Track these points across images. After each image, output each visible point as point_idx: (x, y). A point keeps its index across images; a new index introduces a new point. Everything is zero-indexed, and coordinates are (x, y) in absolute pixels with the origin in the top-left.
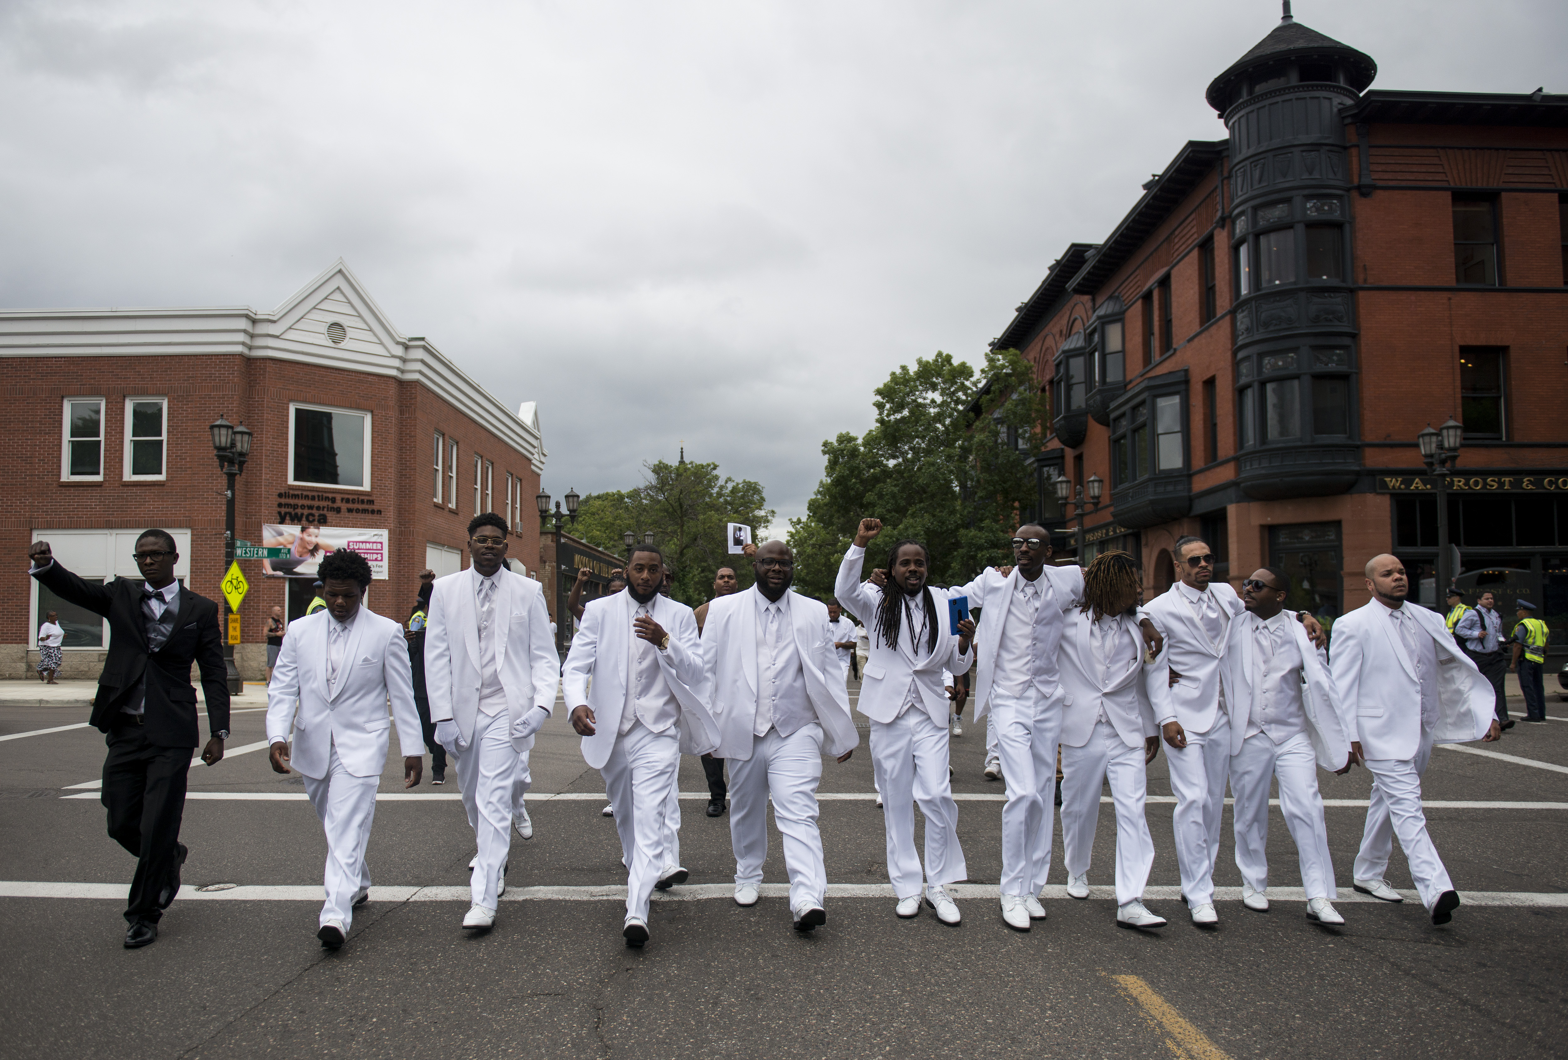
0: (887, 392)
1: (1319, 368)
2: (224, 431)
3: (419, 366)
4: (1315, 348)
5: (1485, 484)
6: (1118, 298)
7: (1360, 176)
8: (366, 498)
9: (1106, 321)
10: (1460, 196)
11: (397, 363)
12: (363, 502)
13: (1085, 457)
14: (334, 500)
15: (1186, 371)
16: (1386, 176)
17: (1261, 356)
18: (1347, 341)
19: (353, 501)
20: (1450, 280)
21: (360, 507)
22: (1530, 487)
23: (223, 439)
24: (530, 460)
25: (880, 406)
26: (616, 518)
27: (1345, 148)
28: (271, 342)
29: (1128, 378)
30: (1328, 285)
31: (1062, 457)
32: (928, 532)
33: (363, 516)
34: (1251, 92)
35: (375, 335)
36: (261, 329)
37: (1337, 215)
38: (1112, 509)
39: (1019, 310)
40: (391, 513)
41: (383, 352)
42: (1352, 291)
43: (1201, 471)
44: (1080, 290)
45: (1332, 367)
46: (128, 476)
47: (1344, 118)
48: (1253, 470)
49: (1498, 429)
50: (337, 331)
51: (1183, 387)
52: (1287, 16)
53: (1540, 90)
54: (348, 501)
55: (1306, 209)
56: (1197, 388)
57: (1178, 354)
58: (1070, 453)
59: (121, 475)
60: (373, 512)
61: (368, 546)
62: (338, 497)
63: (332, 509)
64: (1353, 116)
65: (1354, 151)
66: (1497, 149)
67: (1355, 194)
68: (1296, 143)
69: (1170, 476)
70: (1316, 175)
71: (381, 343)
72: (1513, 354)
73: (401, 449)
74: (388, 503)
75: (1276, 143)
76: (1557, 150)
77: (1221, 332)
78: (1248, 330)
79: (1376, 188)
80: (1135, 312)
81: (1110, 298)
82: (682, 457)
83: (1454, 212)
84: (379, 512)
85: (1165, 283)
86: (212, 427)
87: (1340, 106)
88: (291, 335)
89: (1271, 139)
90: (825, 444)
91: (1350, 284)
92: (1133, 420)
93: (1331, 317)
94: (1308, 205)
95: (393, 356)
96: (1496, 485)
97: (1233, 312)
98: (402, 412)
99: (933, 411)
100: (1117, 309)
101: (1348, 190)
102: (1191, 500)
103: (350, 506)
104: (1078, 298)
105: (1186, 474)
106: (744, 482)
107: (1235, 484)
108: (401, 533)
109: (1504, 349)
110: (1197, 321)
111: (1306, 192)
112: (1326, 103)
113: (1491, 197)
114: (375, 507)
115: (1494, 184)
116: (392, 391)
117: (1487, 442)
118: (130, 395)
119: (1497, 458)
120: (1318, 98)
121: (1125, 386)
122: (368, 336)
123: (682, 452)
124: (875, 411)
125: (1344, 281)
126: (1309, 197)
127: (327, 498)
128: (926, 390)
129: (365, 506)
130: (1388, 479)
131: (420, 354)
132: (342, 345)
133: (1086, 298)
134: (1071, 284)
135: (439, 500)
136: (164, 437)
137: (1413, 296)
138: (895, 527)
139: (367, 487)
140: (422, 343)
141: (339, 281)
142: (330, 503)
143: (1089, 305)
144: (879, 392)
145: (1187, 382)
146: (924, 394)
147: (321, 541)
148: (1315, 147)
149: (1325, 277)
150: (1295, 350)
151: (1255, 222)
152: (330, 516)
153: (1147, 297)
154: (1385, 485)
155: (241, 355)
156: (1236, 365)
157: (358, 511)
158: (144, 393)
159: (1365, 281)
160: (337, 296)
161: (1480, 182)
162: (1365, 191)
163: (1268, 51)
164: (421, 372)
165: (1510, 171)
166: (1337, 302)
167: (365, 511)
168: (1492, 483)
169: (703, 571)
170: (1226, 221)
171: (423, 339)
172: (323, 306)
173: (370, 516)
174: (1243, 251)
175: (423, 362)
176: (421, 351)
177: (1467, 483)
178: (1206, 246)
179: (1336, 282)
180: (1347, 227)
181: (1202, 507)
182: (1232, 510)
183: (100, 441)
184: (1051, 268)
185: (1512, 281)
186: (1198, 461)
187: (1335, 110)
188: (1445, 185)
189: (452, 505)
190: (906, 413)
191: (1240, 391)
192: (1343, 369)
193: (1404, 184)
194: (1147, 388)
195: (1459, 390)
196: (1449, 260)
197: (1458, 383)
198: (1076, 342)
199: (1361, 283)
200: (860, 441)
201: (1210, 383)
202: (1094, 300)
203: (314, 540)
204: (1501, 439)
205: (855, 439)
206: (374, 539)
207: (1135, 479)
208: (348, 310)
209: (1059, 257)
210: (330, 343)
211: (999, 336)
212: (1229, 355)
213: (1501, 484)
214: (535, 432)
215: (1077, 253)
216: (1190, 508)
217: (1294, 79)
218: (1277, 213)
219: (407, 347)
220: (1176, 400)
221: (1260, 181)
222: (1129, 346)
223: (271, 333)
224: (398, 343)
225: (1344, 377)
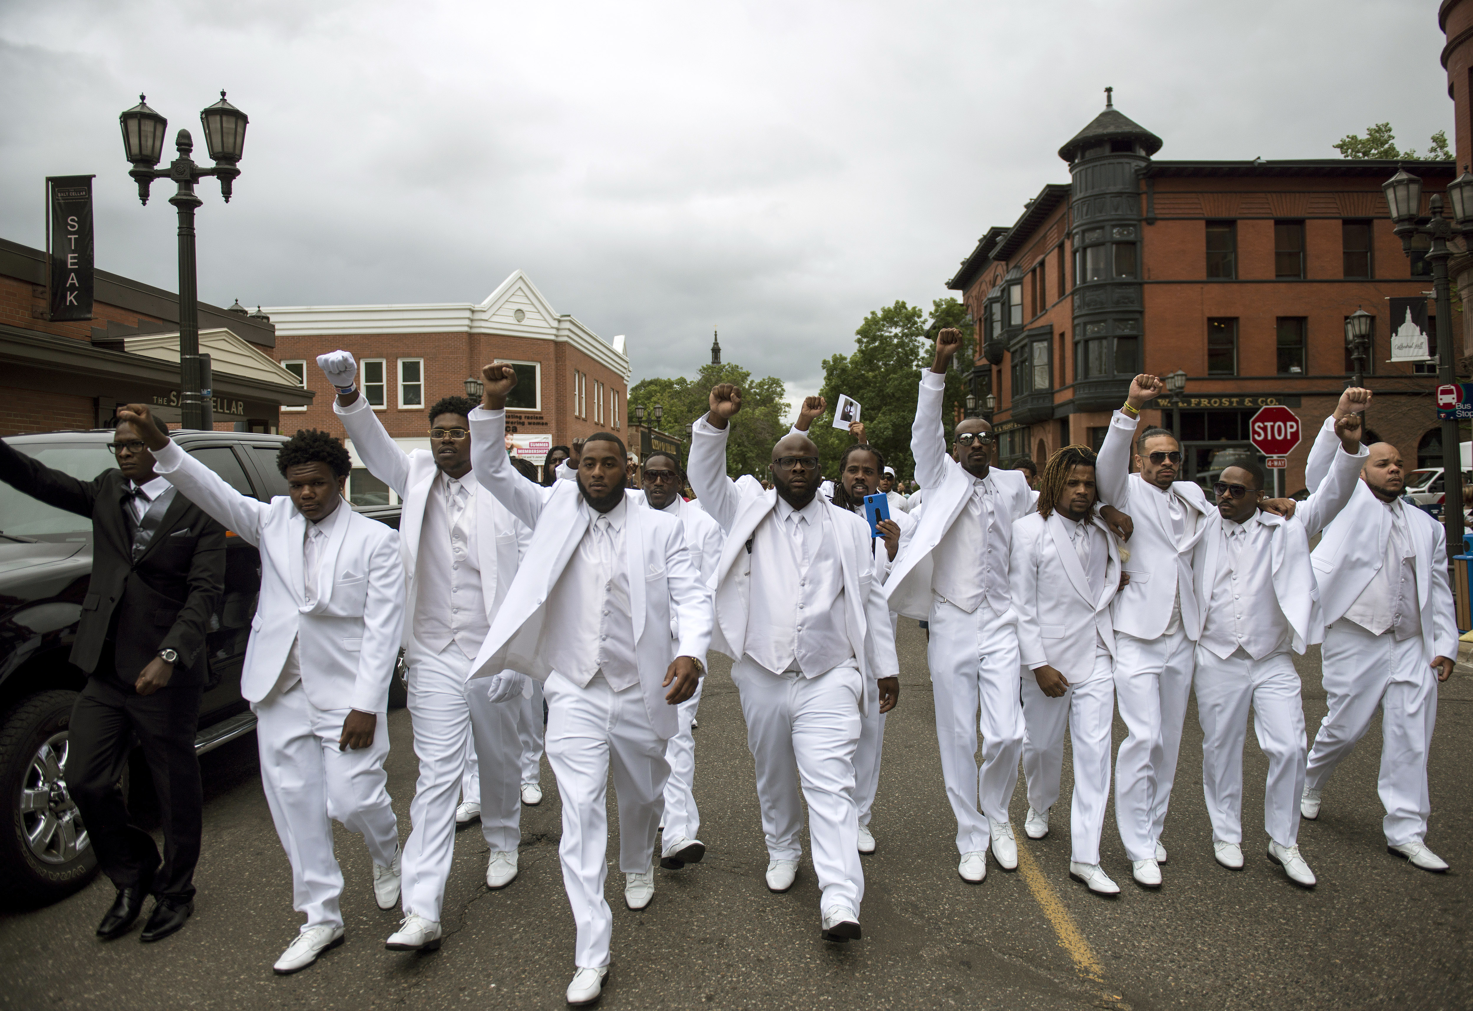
0: (863, 333)
1: (1119, 332)
2: (473, 385)
3: (567, 333)
4: (1115, 320)
5: (1221, 403)
6: (1019, 267)
7: (1147, 212)
8: (538, 416)
9: (1012, 283)
10: (1210, 223)
11: (554, 332)
12: (537, 418)
13: (1003, 372)
14: (520, 418)
15: (1051, 326)
16: (1164, 211)
17: (1085, 324)
18: (1137, 316)
19: (532, 418)
20: (1203, 275)
21: (536, 421)
22: (1250, 404)
23: (472, 389)
24: (623, 378)
25: (859, 341)
26: (672, 406)
27: (1139, 194)
28: (483, 324)
29: (1025, 323)
30: (1126, 281)
31: (990, 370)
32: (894, 425)
33: (537, 426)
34: (1083, 157)
35: (542, 315)
36: (477, 316)
37: (1132, 237)
38: (1011, 412)
39: (963, 263)
40: (553, 424)
41: (544, 324)
42: (1141, 284)
43: (1058, 391)
44: (998, 258)
45: (1127, 332)
46: (401, 406)
47: (1138, 175)
48: (1083, 394)
49: (1232, 369)
50: (520, 314)
51: (1049, 336)
52: (1109, 105)
53: (1259, 158)
54: (528, 418)
55: (1112, 233)
56: (1056, 338)
57: (1048, 313)
58: (995, 368)
59: (397, 405)
60: (543, 424)
61: (541, 445)
62: (523, 416)
63: (519, 423)
64: (1144, 174)
65: (1144, 196)
66: (1236, 193)
67: (1144, 223)
68: (1108, 191)
69: (1041, 394)
70: (1120, 212)
71: (545, 320)
72: (1241, 322)
73: (557, 384)
74: (551, 418)
75: (1096, 191)
76: (1275, 192)
77: (1067, 303)
78: (1079, 307)
79: (1157, 219)
80: (1028, 278)
81: (1015, 267)
82: (716, 340)
83: (1208, 233)
84: (546, 424)
85: (1042, 264)
86: (466, 383)
87: (1137, 168)
88: (494, 319)
89: (1093, 188)
90: (825, 362)
91: (1139, 280)
92: (1022, 355)
93: (1126, 301)
94: (1115, 231)
95: (552, 328)
96: (1227, 403)
97: (1073, 294)
98: (557, 361)
99: (895, 341)
100: (1018, 276)
101: (1140, 221)
102: (1053, 409)
103: (530, 421)
104: (996, 263)
105: (1050, 393)
106: (769, 378)
107: (1072, 402)
108: (558, 436)
109: (1236, 319)
110: (1056, 295)
111: (1114, 223)
112: (1127, 167)
113: (1231, 223)
114: (544, 421)
115: (1233, 215)
116: (552, 348)
117: (1224, 376)
118: (400, 357)
119: (1229, 387)
120: (1121, 163)
121: (1023, 328)
122: (538, 316)
123: (716, 335)
124: (857, 345)
125: (1136, 278)
126: (1114, 226)
127: (517, 417)
128: (891, 327)
129: (538, 421)
130: (1160, 400)
131: (568, 325)
132: (523, 323)
133: (1003, 263)
134: (992, 254)
135: (577, 414)
136: (422, 382)
137: (1178, 287)
138: (872, 422)
139: (538, 409)
140: (569, 318)
141: (520, 284)
142: (518, 420)
143: (1005, 267)
144: (858, 333)
145: (1051, 333)
146: (890, 329)
147: (515, 442)
148: (1120, 194)
149: (1124, 276)
150: (1104, 321)
151: (1083, 239)
152: (519, 427)
153: (1034, 271)
154: (1157, 404)
155: (466, 333)
156: (1074, 327)
157: (534, 424)
158: (409, 356)
159: (1149, 278)
160: (520, 293)
161: (1224, 214)
162: (1151, 221)
163: (1091, 134)
164: (568, 336)
165: (1244, 206)
166: (1131, 291)
167: (538, 424)
168: (1226, 402)
169: (739, 446)
170: (1069, 235)
171: (569, 316)
172: (511, 300)
173: (541, 427)
174: (1078, 255)
175: (570, 330)
176: (568, 323)
177: (1209, 403)
178: (1061, 247)
179: (1131, 279)
180: (1138, 244)
181: (1058, 414)
182: (1071, 417)
183: (382, 386)
184: (980, 241)
185: (1242, 277)
186: (1057, 386)
187: (1133, 170)
188: (1201, 216)
189: (584, 416)
190: (877, 344)
191: (1076, 344)
192: (1134, 333)
193: (1175, 216)
194: (1028, 336)
195: (1206, 344)
196: (1203, 264)
197: (1206, 341)
198: (995, 293)
199: (1146, 280)
200: (848, 360)
201: (1062, 335)
202: (1007, 265)
203: (510, 442)
204: (1233, 374)
205: (845, 359)
206: (544, 441)
207: (1022, 393)
208: (526, 301)
209: (985, 233)
210: (516, 322)
211: (952, 277)
212: (1070, 320)
213: (1231, 403)
214: (624, 357)
215: (995, 232)
216: (1053, 414)
217: (1107, 150)
218: (1094, 236)
219: (559, 321)
220: (1045, 344)
221: (1086, 215)
222: (1025, 301)
223: (483, 318)
224: (555, 319)
225: (1135, 338)
